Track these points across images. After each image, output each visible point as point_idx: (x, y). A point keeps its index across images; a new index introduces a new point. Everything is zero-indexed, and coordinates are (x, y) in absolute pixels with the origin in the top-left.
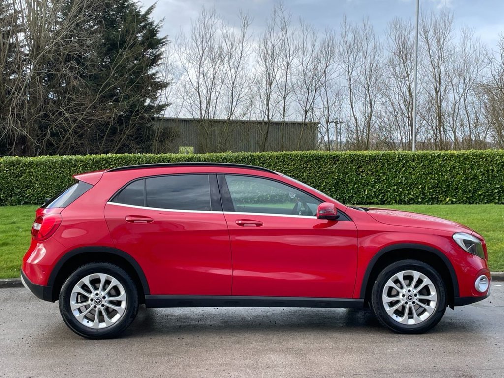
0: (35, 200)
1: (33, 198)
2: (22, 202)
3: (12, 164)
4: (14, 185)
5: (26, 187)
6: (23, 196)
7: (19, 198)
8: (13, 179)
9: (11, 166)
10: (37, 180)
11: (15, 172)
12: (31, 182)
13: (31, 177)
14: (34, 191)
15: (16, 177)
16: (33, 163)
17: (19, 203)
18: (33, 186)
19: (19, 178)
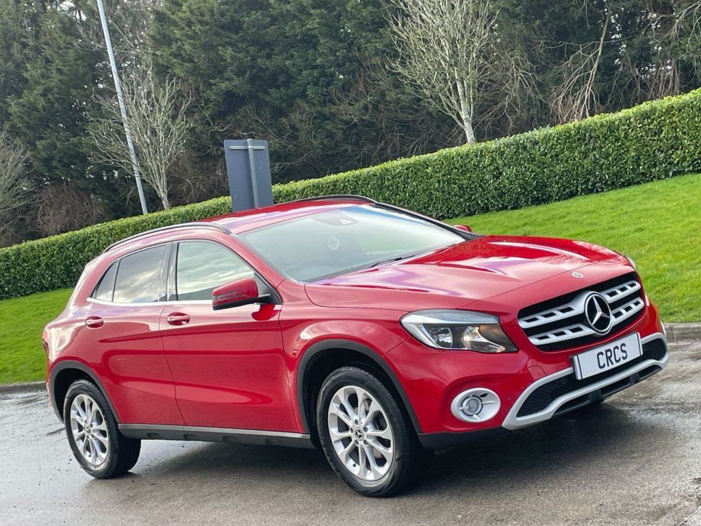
0: (689, 166)
1: (685, 164)
2: (671, 174)
3: (646, 115)
4: (654, 148)
5: (672, 147)
6: (671, 163)
7: (666, 166)
8: (652, 138)
9: (644, 119)
10: (685, 133)
11: (651, 126)
12: (676, 138)
13: (676, 130)
14: (684, 152)
15: (655, 134)
16: (673, 107)
17: (667, 175)
18: (681, 144)
19: (659, 136)
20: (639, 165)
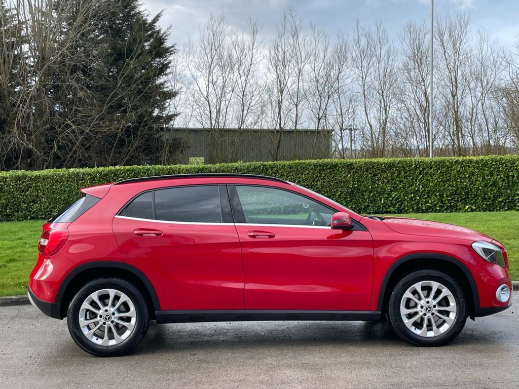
0: (42, 215)
1: (40, 213)
2: (29, 217)
3: (18, 178)
4: (20, 200)
5: (33, 201)
6: (30, 211)
7: (26, 213)
8: (20, 194)
9: (17, 181)
10: (44, 194)
11: (21, 186)
12: (37, 196)
13: (38, 191)
14: (41, 206)
15: (23, 191)
16: (39, 176)
17: (26, 219)
18: (40, 200)
19: (25, 193)
20: (6, 209)
